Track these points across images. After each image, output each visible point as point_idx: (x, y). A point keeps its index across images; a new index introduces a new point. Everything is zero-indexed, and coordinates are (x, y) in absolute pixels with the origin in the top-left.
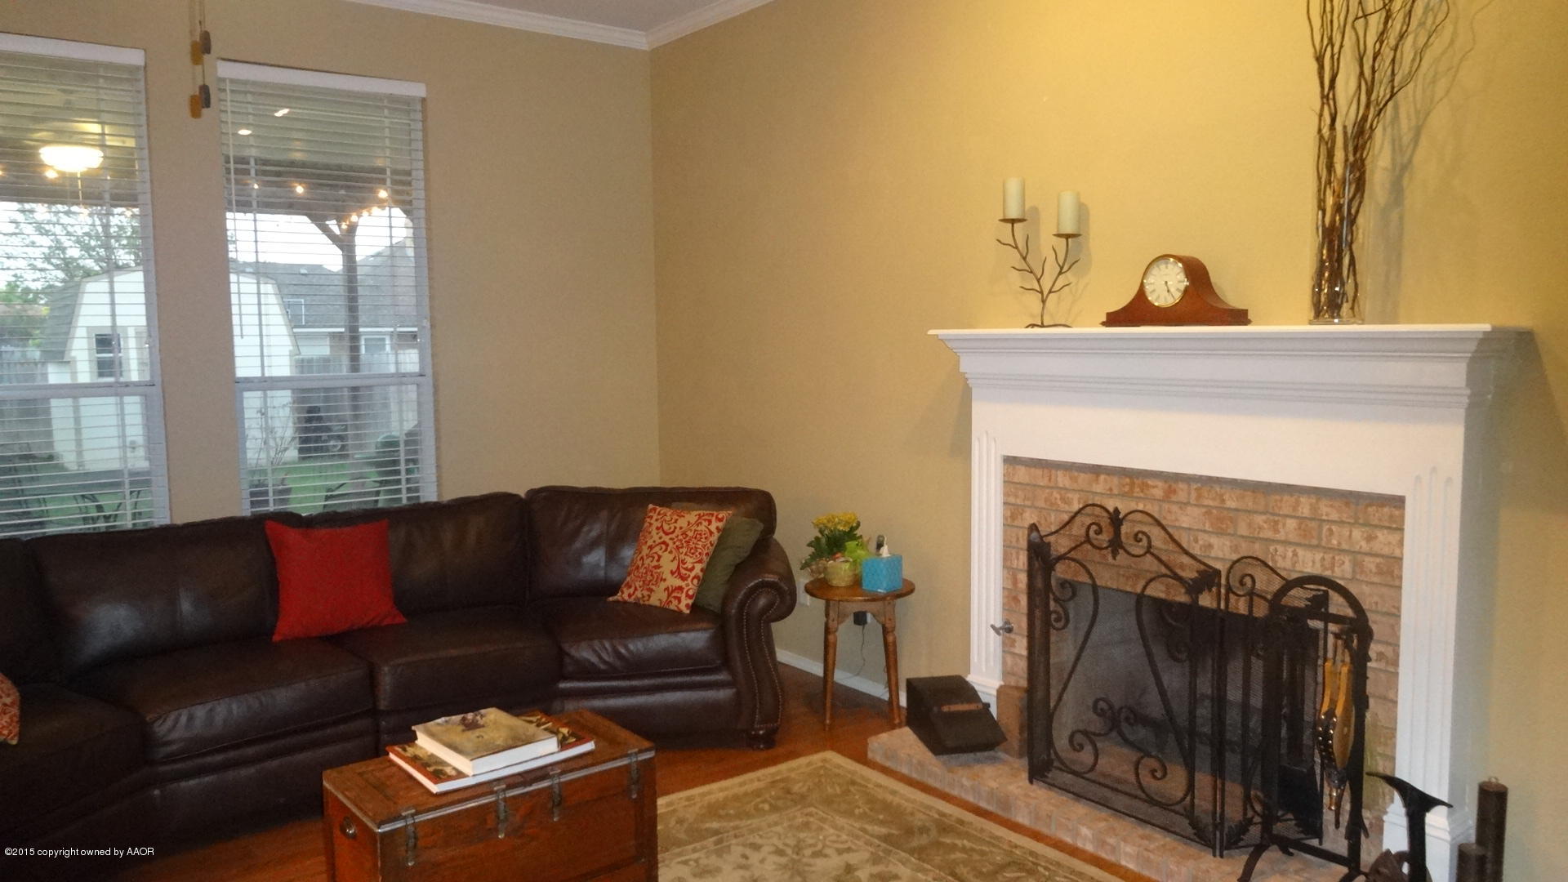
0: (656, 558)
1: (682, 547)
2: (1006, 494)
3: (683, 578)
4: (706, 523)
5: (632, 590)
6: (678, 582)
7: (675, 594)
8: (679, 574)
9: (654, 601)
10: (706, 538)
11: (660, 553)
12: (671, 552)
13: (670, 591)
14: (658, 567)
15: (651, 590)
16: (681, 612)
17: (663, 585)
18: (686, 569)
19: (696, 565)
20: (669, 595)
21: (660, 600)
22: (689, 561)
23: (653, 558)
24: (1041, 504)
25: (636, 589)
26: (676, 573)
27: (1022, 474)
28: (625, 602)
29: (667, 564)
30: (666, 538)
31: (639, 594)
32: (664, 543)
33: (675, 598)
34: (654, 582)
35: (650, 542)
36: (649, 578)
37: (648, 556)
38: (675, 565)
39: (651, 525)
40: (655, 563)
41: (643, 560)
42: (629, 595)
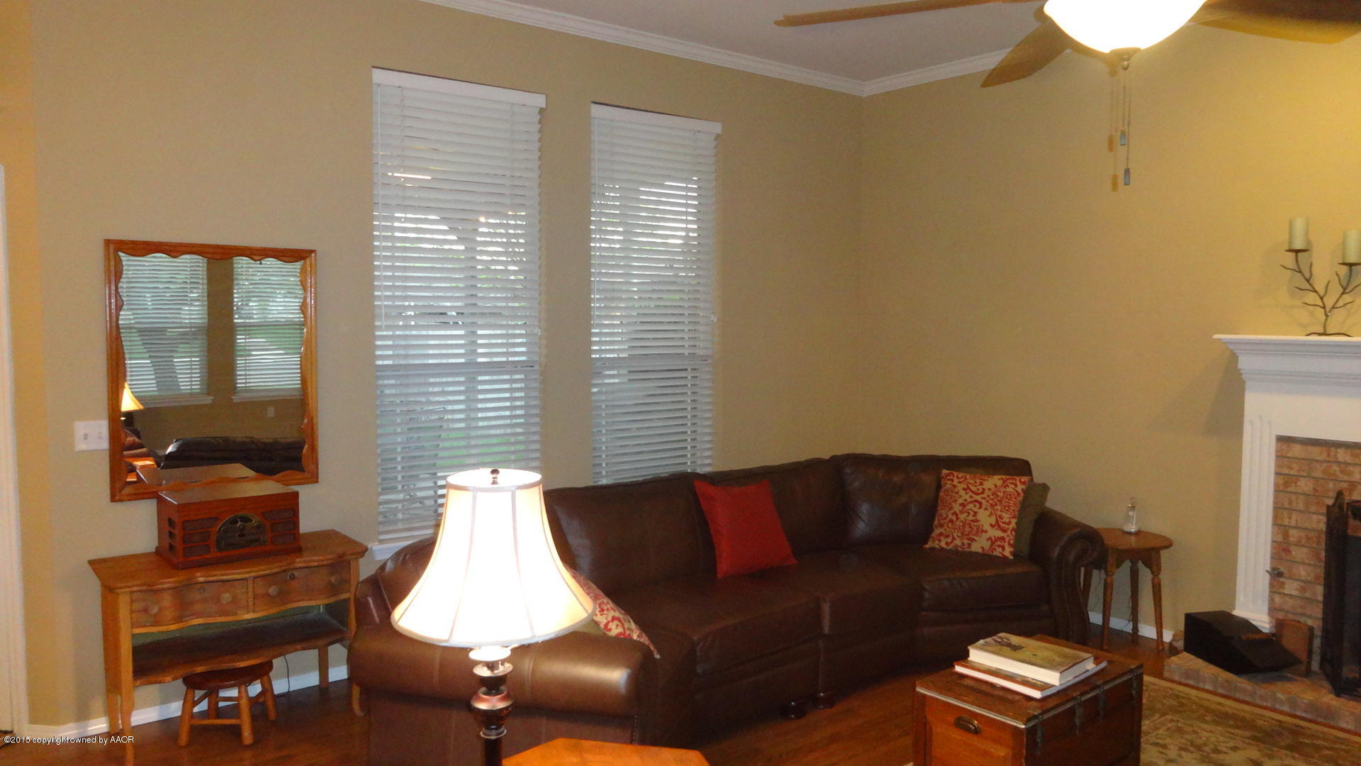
0: (972, 513)
1: (996, 505)
2: (1278, 466)
3: (1004, 531)
4: (1013, 486)
5: (949, 540)
6: (999, 534)
7: (999, 543)
8: (999, 526)
9: (976, 548)
10: (1015, 498)
11: (975, 509)
12: (986, 509)
13: (993, 541)
14: (977, 521)
15: (973, 540)
16: (1005, 557)
17: (985, 536)
18: (1005, 523)
19: (1012, 520)
20: (993, 543)
21: (983, 548)
22: (1006, 517)
23: (969, 513)
24: (1318, 474)
25: (954, 539)
26: (996, 525)
27: (1298, 451)
28: (942, 549)
29: (985, 518)
31: (958, 542)
32: (976, 501)
33: (999, 546)
34: (974, 532)
35: (961, 501)
36: (967, 529)
37: (962, 512)
38: (993, 520)
39: (954, 486)
40: (971, 518)
41: (957, 515)
42: (947, 543)
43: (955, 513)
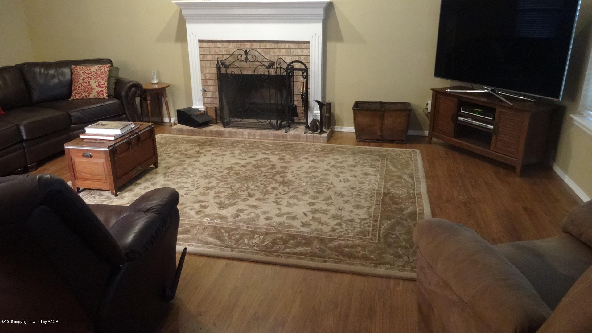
0: (88, 82)
1: (97, 78)
2: (200, 51)
3: (102, 88)
4: (104, 69)
5: (80, 95)
6: (100, 89)
7: (101, 93)
8: (100, 86)
9: (92, 96)
10: (105, 74)
11: (89, 81)
12: (93, 80)
13: (98, 93)
14: (90, 85)
15: (90, 93)
16: (105, 98)
17: (94, 91)
18: (102, 84)
19: (105, 83)
20: (98, 94)
21: (95, 96)
22: (102, 82)
23: (86, 83)
24: (212, 53)
25: (82, 94)
26: (99, 86)
27: (205, 45)
28: (78, 99)
29: (94, 84)
30: (89, 76)
31: (84, 95)
33: (101, 94)
34: (90, 90)
35: (82, 78)
36: (87, 89)
37: (83, 82)
38: (97, 84)
39: (78, 72)
40: (88, 84)
41: (81, 84)
42: (79, 97)
43: (80, 83)
